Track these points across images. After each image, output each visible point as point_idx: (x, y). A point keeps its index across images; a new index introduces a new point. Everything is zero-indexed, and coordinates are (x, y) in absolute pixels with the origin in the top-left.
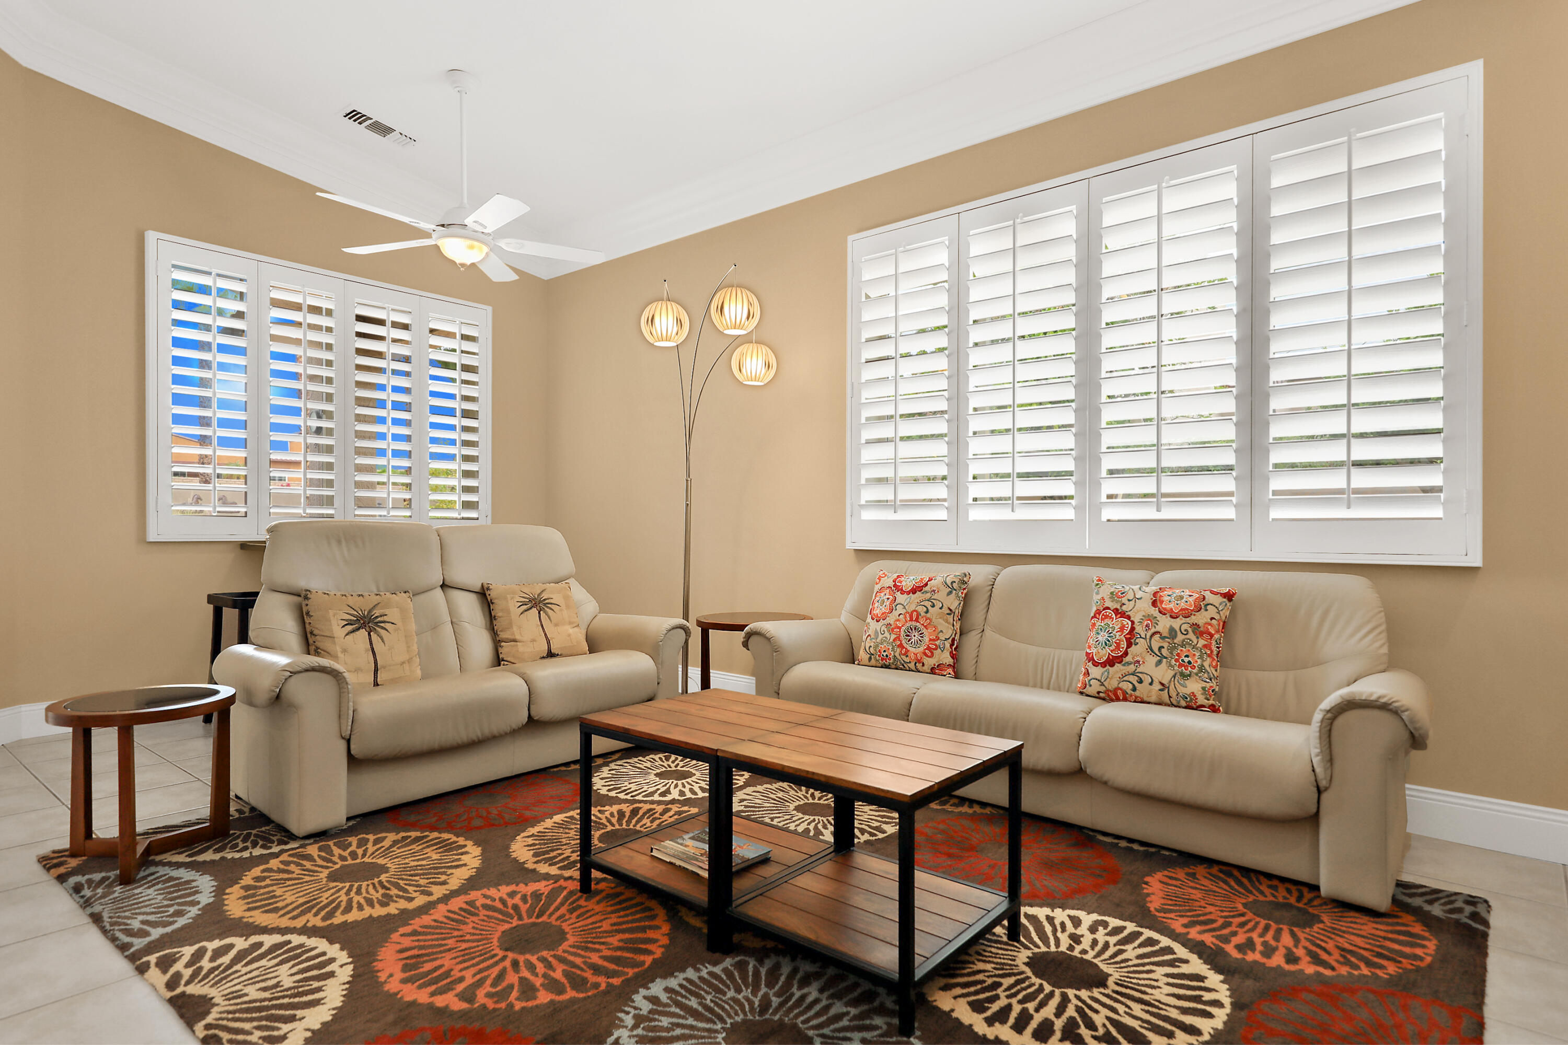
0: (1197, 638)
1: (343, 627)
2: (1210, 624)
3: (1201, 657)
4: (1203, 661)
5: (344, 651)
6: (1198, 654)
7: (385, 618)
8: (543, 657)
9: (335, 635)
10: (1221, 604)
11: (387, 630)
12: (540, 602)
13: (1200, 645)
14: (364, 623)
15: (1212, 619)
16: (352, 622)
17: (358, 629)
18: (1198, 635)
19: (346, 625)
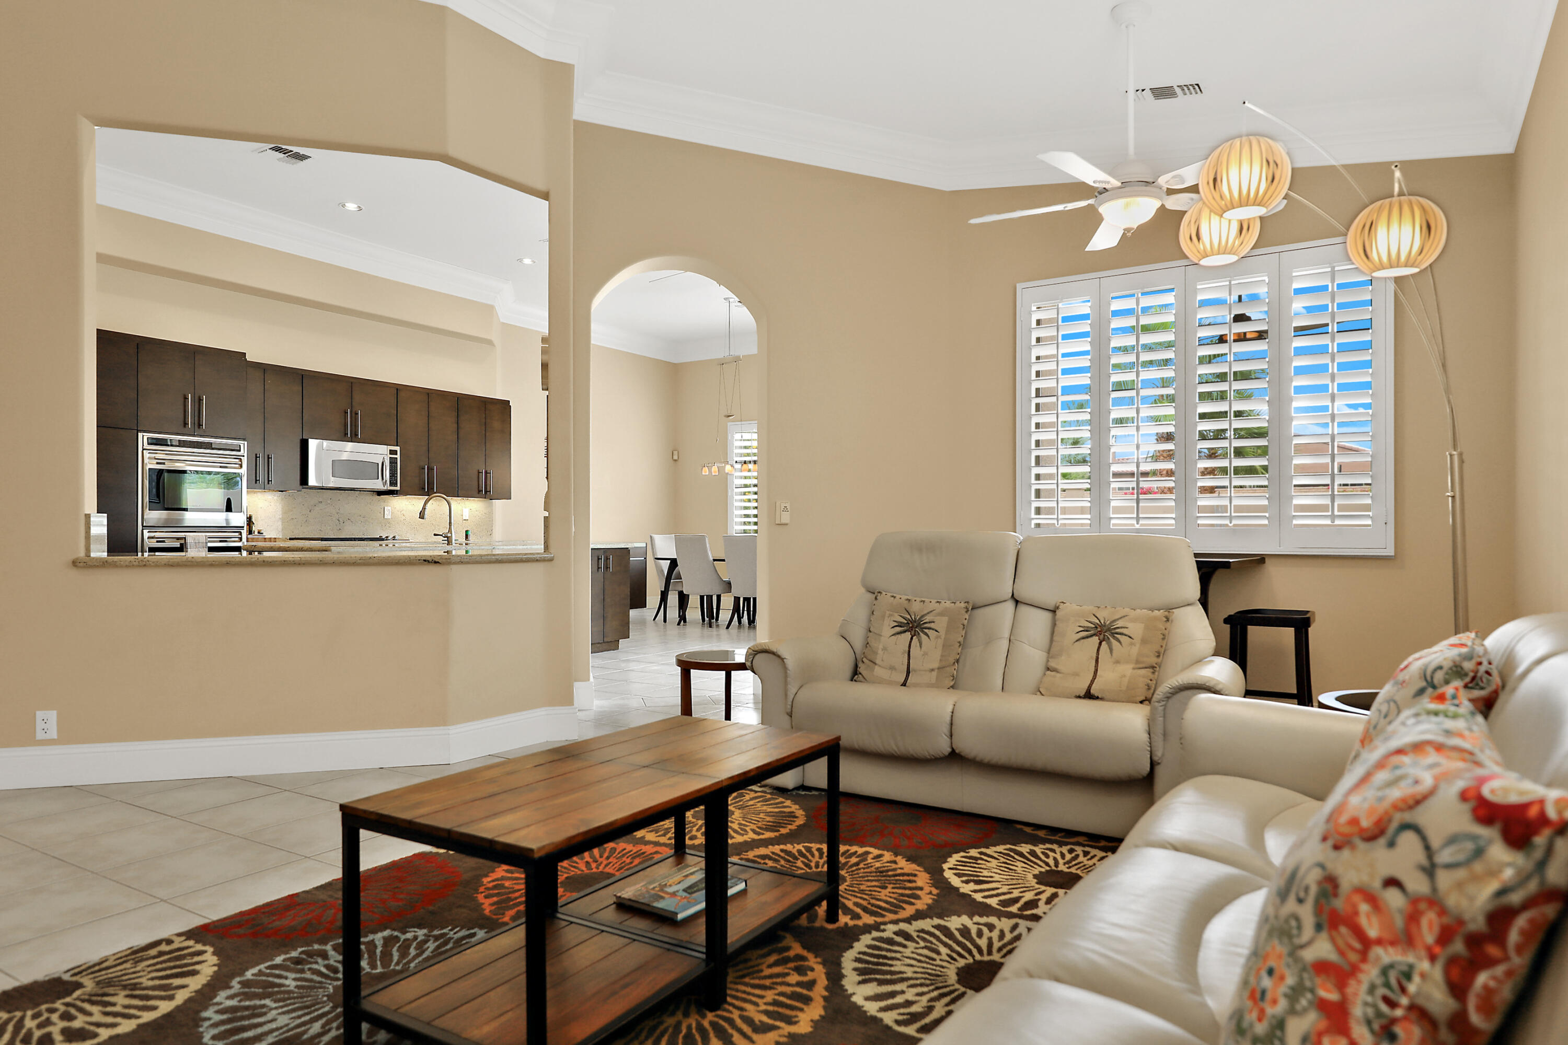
0: (1319, 927)
1: (893, 627)
2: (1372, 899)
3: (1295, 994)
4: (1292, 1011)
5: (885, 649)
6: (1290, 980)
7: (932, 625)
8: (1079, 697)
9: (883, 634)
10: (1452, 840)
11: (928, 637)
12: (1109, 630)
13: (1309, 955)
14: (911, 627)
15: (1392, 882)
16: (903, 625)
17: (905, 632)
18: (1325, 917)
19: (896, 626)
